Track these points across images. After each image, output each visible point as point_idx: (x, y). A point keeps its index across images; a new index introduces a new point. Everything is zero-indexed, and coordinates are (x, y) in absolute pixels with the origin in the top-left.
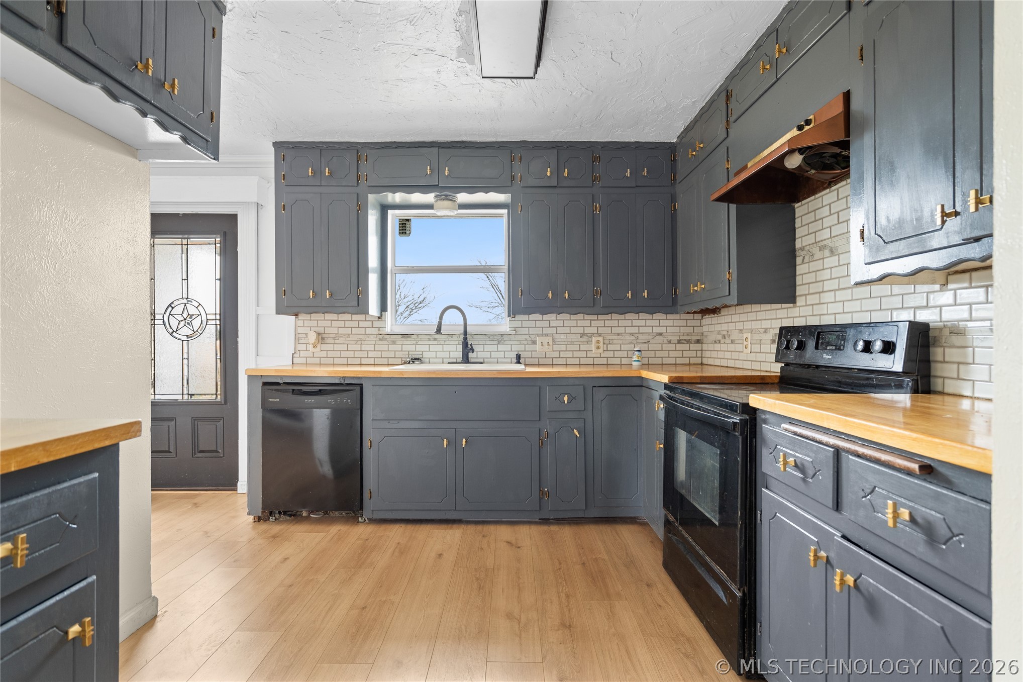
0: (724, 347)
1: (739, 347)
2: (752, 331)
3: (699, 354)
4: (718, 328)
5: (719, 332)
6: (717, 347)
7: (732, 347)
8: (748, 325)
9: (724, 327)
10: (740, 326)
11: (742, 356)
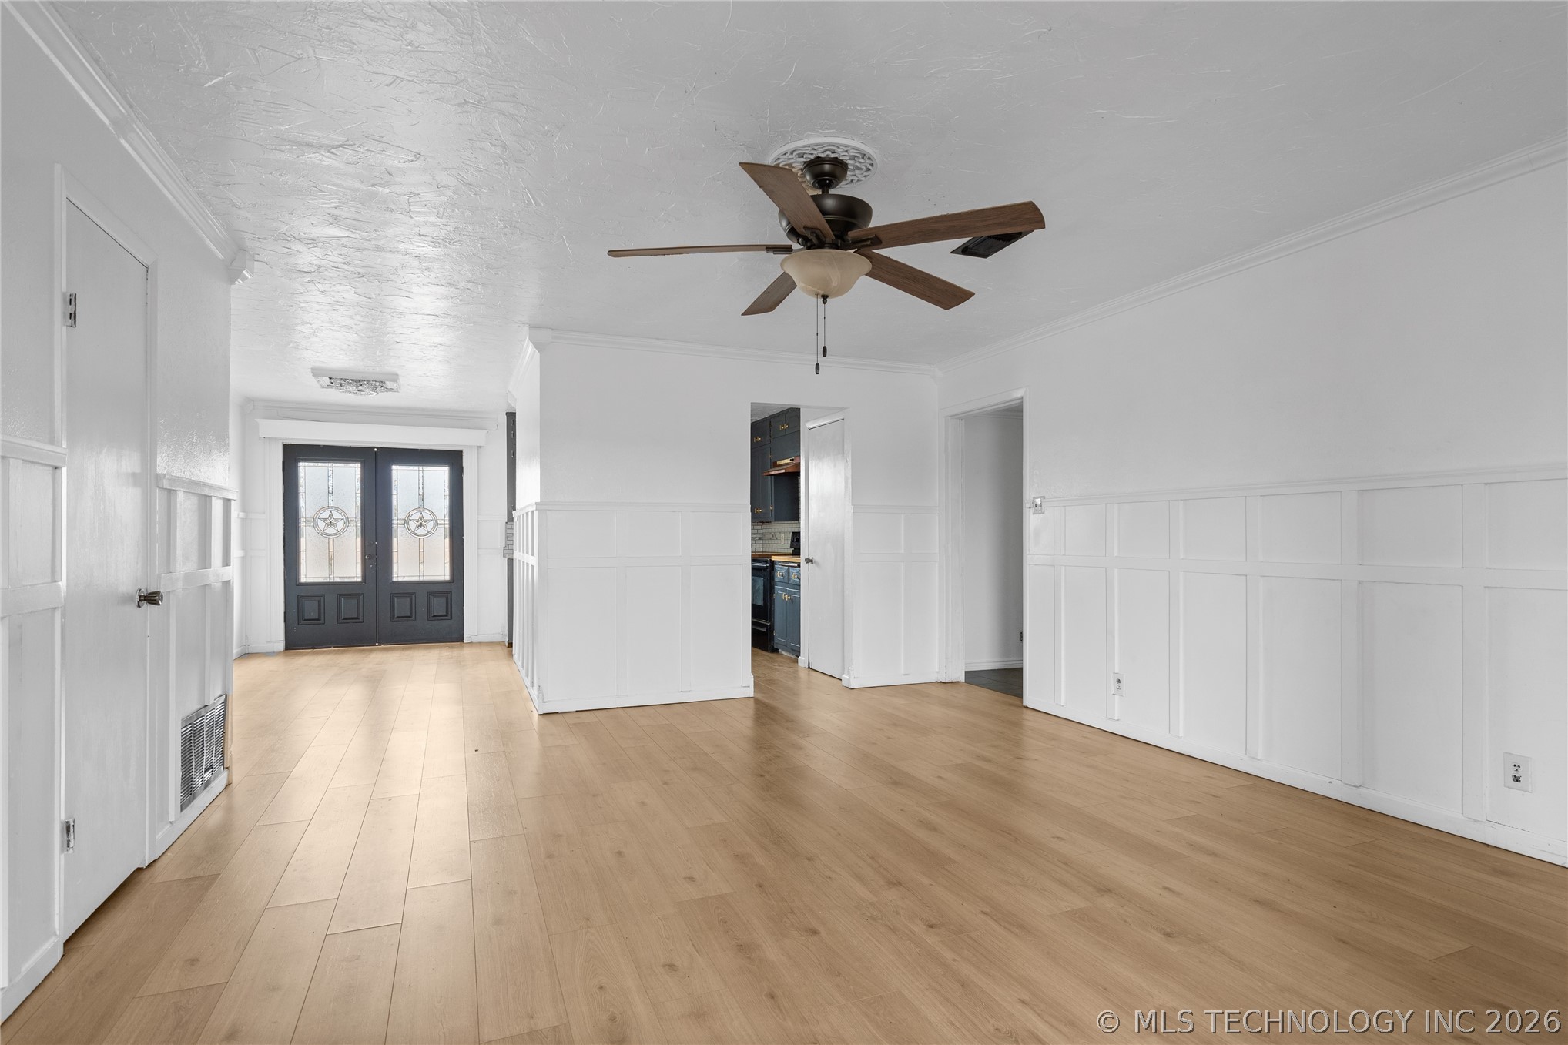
0: (773, 542)
1: (779, 542)
2: (784, 533)
3: (761, 546)
4: (770, 530)
5: (771, 533)
6: (770, 541)
7: (776, 541)
8: (783, 530)
9: (773, 530)
10: (780, 530)
11: (781, 546)
